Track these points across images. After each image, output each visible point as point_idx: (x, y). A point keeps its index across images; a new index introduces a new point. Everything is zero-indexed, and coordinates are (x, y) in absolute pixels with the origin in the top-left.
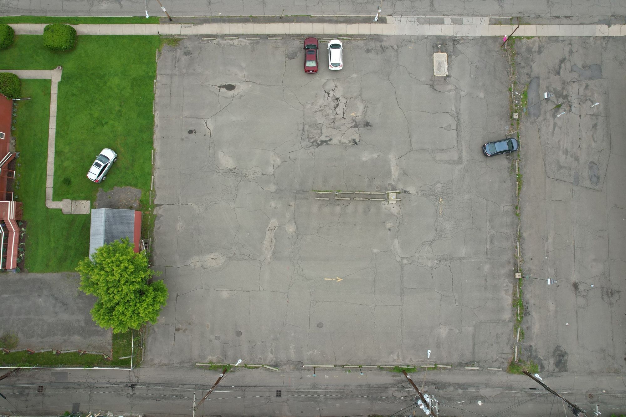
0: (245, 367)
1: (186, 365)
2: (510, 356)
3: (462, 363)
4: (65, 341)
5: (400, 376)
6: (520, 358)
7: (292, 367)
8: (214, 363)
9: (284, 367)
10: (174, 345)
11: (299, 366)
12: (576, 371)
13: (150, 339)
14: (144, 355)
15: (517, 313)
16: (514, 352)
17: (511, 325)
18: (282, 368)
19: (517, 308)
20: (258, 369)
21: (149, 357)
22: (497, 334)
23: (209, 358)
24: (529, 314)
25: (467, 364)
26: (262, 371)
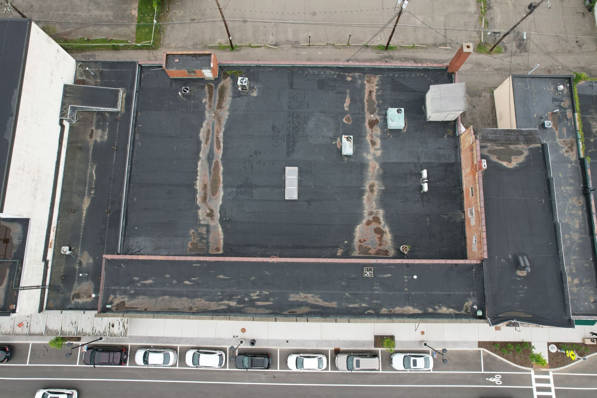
0: (249, 47)
1: (198, 47)
2: (478, 39)
3: (436, 44)
4: (95, 31)
5: (383, 53)
6: (486, 41)
7: (290, 46)
8: (223, 44)
9: (283, 46)
10: (189, 31)
11: (296, 45)
12: (535, 52)
13: (169, 28)
14: (163, 40)
15: (481, 7)
16: (481, 36)
17: (477, 16)
18: (281, 47)
19: (481, 3)
20: (260, 48)
21: (167, 42)
22: (465, 22)
23: (219, 40)
24: (492, 8)
25: (440, 45)
26: (264, 49)
